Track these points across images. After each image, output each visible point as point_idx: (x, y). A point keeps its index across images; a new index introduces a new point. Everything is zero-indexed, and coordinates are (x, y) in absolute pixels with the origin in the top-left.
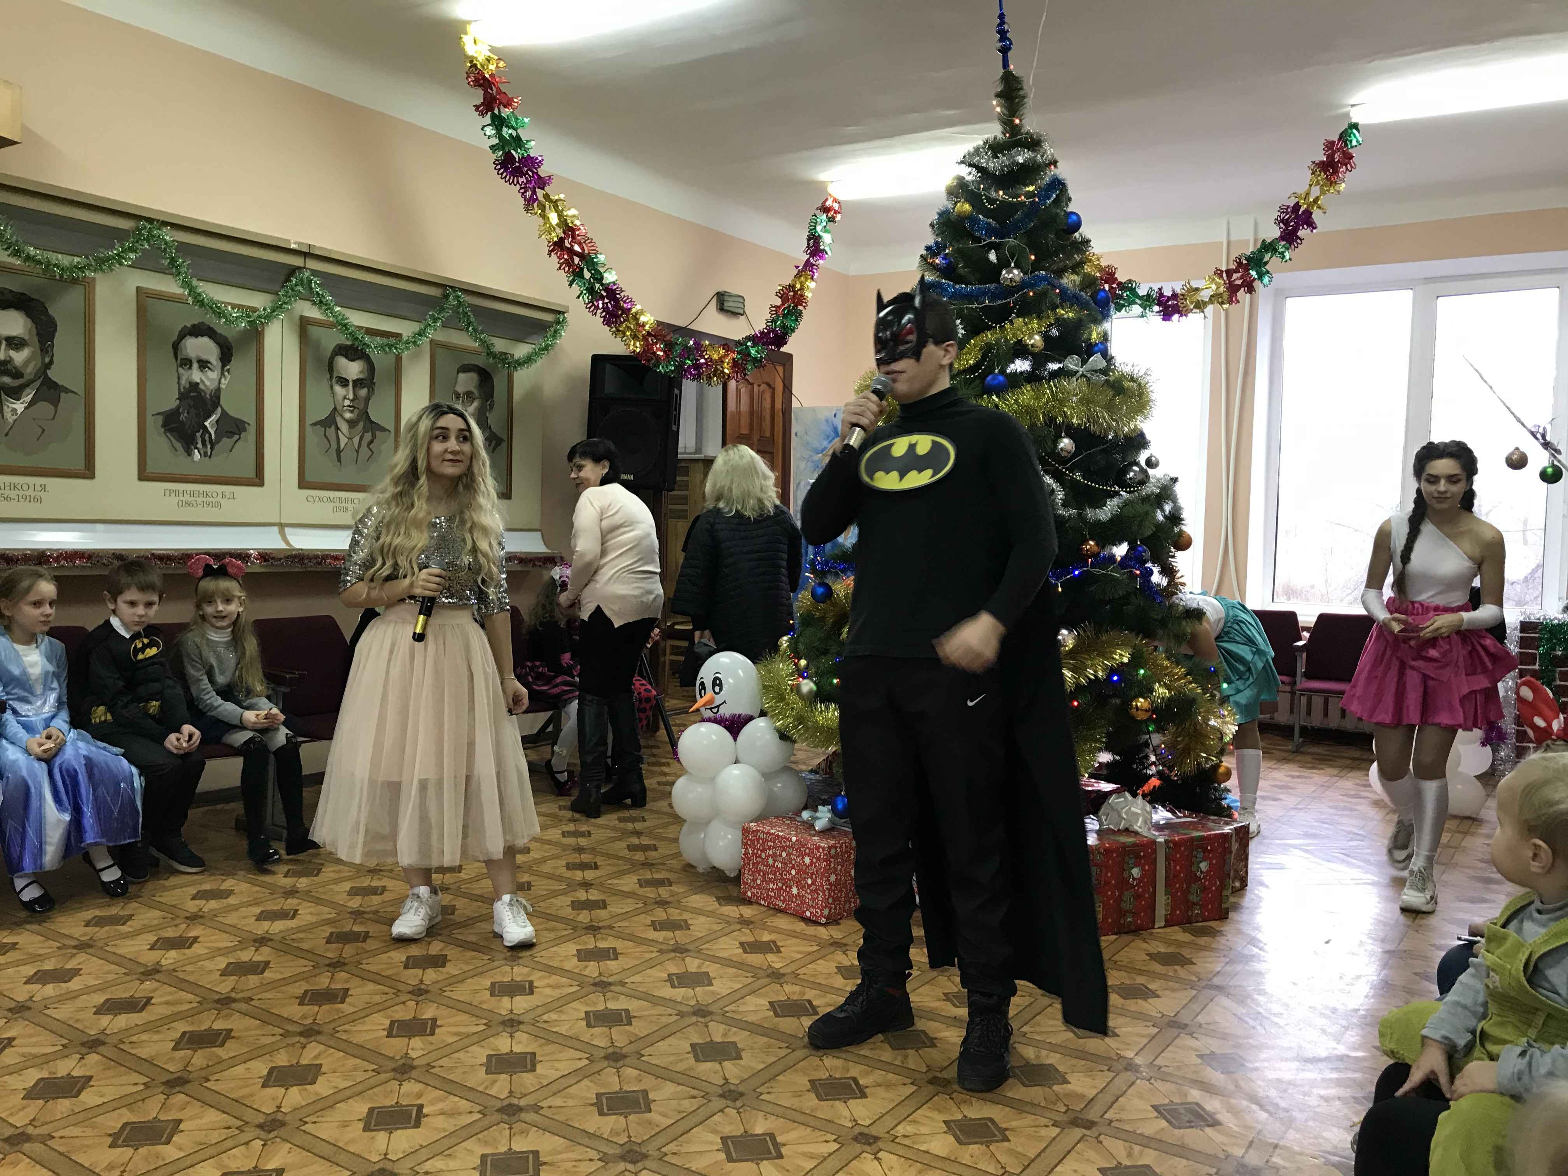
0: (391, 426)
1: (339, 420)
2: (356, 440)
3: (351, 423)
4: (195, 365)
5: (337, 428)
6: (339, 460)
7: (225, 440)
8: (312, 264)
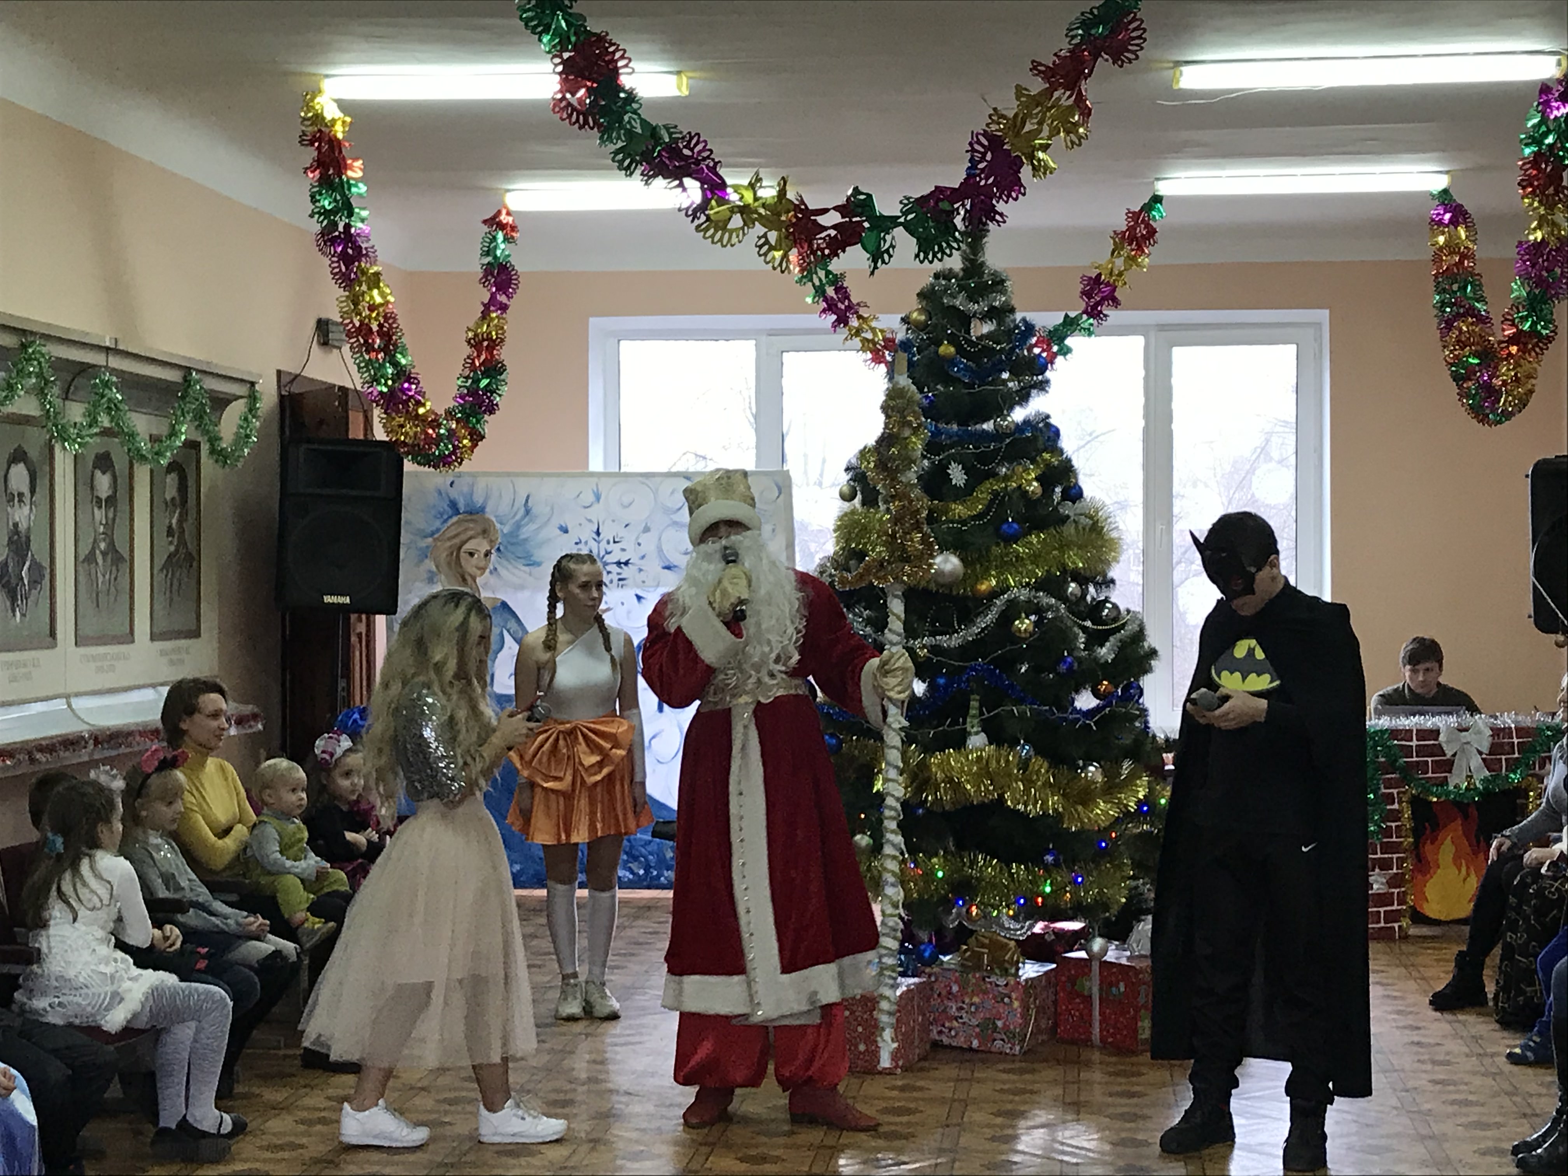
0: (126, 556)
1: (98, 552)
2: (107, 577)
3: (104, 554)
4: (16, 499)
5: (97, 564)
6: (98, 606)
7: (33, 591)
8: (115, 362)
